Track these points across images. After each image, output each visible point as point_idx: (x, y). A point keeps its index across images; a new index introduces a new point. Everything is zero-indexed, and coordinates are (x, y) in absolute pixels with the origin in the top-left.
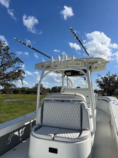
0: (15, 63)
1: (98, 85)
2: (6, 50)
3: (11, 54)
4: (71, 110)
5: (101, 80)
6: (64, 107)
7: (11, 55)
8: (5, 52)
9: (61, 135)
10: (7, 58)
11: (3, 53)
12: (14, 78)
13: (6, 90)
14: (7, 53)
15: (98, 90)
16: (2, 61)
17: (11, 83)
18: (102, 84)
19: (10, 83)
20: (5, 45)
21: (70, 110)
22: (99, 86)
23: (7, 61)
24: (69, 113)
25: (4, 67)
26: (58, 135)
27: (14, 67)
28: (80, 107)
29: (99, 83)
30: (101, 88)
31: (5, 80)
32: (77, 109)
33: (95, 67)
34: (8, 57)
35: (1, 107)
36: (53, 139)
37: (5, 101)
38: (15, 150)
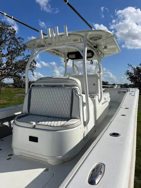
0: (25, 50)
1: (128, 77)
2: (12, 33)
3: (19, 38)
4: (61, 96)
5: (132, 71)
6: (53, 93)
7: (18, 40)
8: (11, 37)
9: (43, 123)
10: (15, 44)
11: (8, 38)
12: (23, 68)
13: (16, 82)
14: (14, 37)
15: (129, 84)
16: (9, 48)
17: (23, 75)
18: (133, 76)
19: (21, 75)
20: (11, 27)
21: (59, 96)
22: (129, 79)
23: (15, 48)
24: (58, 99)
25: (12, 56)
26: (40, 123)
27: (24, 55)
28: (71, 93)
29: (129, 75)
30: (132, 81)
31: (16, 71)
32: (68, 95)
33: (105, 47)
34: (16, 42)
35: (11, 102)
36: (34, 127)
37: (16, 96)
38: (3, 140)
